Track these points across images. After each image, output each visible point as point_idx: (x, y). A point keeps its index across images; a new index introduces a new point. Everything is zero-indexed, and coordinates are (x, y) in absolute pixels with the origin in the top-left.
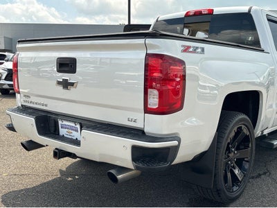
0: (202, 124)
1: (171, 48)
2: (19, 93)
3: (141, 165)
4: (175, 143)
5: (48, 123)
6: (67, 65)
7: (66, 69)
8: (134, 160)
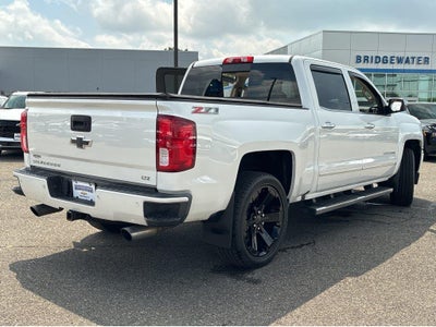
0: (215, 182)
1: (182, 109)
2: (28, 152)
3: (151, 220)
4: (186, 199)
5: (60, 184)
6: (81, 123)
7: (82, 127)
8: (146, 216)
